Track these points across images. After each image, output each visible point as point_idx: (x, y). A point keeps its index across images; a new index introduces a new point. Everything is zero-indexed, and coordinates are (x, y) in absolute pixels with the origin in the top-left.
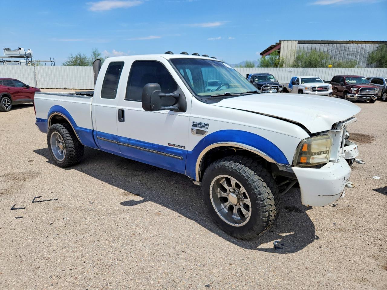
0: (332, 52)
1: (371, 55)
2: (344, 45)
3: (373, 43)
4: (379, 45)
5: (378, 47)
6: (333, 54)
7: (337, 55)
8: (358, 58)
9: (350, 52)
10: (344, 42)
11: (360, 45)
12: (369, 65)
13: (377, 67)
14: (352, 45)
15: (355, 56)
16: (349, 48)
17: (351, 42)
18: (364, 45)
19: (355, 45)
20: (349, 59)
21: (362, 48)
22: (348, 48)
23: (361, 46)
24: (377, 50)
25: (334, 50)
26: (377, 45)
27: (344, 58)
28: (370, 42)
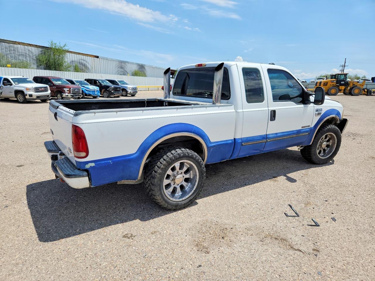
0: (2, 51)
1: (38, 58)
2: (12, 45)
3: (36, 46)
4: (42, 49)
5: (41, 51)
6: (4, 53)
7: (8, 54)
8: (28, 60)
9: (19, 52)
10: (12, 42)
11: (26, 47)
12: (38, 67)
13: (45, 69)
14: (19, 46)
15: (25, 58)
16: (18, 48)
17: (18, 43)
18: (30, 48)
19: (22, 46)
20: (20, 60)
21: (29, 50)
22: (16, 48)
23: (28, 48)
24: (41, 54)
25: (3, 49)
26: (40, 49)
27: (15, 58)
28: (34, 46)
